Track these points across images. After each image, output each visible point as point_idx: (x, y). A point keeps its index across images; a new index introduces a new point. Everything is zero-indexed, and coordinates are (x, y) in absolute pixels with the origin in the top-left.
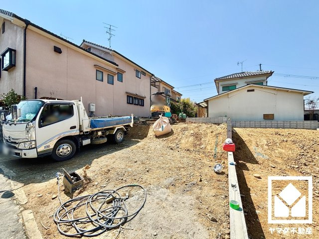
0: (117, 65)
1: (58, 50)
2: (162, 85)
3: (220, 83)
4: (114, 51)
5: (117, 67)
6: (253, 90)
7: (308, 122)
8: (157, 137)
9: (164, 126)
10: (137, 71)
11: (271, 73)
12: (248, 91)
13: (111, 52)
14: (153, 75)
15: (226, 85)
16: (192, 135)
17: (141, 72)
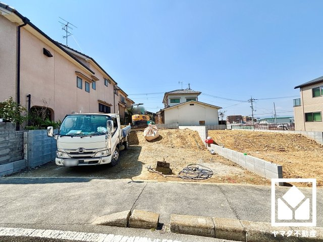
0: (94, 74)
1: (47, 53)
2: (119, 93)
3: (169, 97)
4: (92, 59)
5: (93, 75)
6: (193, 105)
7: (221, 125)
8: (148, 141)
9: (155, 132)
10: (105, 79)
11: (200, 93)
12: (191, 105)
13: (87, 59)
14: (116, 83)
15: (172, 98)
16: (178, 137)
17: (108, 80)
